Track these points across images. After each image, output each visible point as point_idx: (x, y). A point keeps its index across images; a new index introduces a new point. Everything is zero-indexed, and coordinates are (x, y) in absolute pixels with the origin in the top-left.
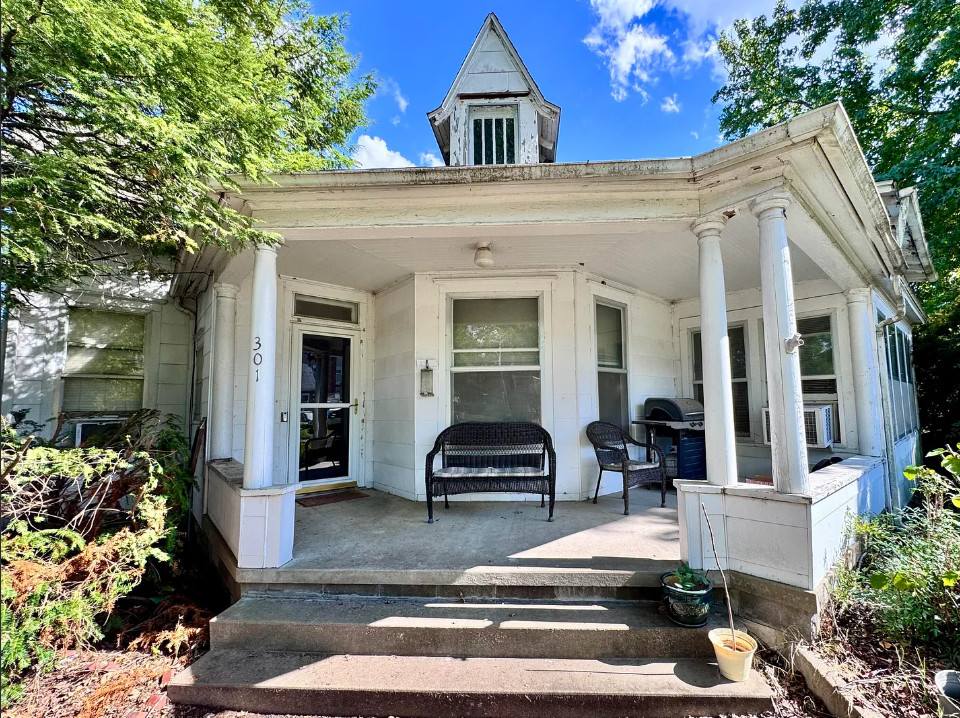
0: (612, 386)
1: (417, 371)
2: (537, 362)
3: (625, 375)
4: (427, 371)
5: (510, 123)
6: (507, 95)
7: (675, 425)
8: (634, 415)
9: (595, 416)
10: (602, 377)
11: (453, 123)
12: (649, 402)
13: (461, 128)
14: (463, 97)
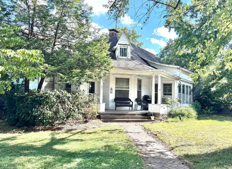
0: (139, 93)
1: (110, 89)
2: (129, 89)
3: (141, 91)
4: (111, 89)
5: (126, 49)
6: (126, 45)
7: (148, 99)
8: (142, 98)
9: (137, 98)
10: (138, 91)
11: (117, 49)
12: (145, 96)
13: (118, 50)
14: (119, 44)
